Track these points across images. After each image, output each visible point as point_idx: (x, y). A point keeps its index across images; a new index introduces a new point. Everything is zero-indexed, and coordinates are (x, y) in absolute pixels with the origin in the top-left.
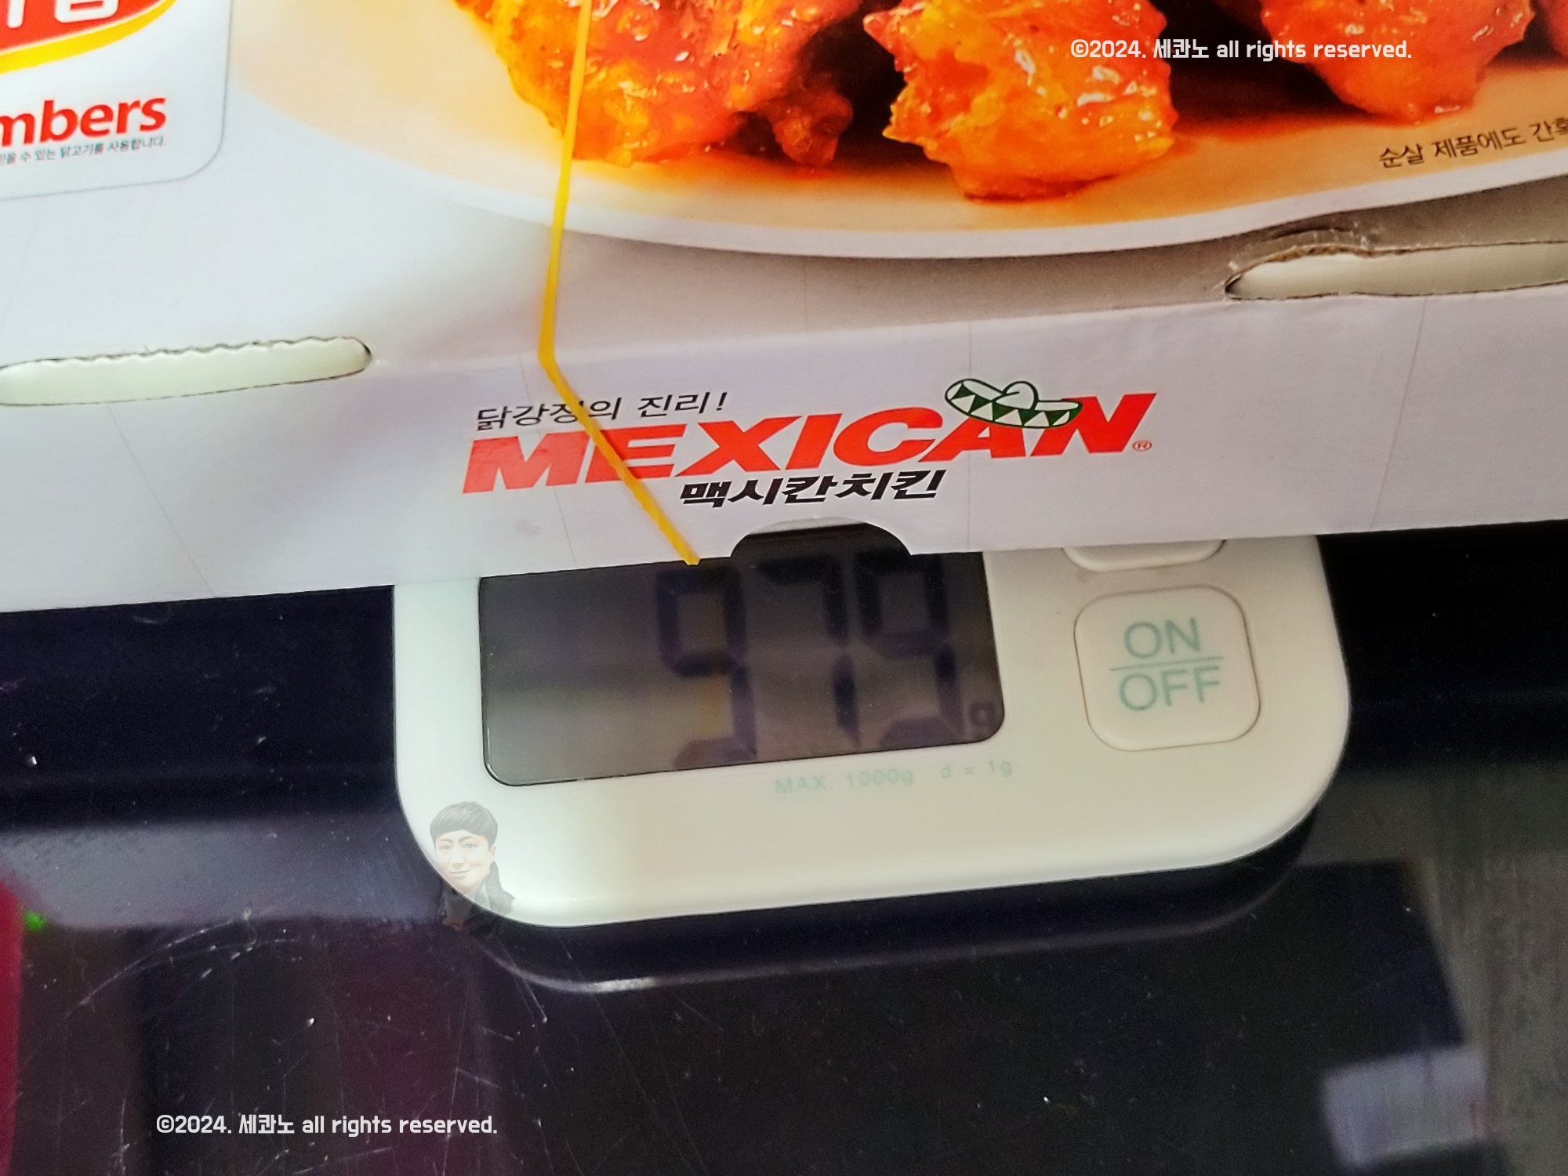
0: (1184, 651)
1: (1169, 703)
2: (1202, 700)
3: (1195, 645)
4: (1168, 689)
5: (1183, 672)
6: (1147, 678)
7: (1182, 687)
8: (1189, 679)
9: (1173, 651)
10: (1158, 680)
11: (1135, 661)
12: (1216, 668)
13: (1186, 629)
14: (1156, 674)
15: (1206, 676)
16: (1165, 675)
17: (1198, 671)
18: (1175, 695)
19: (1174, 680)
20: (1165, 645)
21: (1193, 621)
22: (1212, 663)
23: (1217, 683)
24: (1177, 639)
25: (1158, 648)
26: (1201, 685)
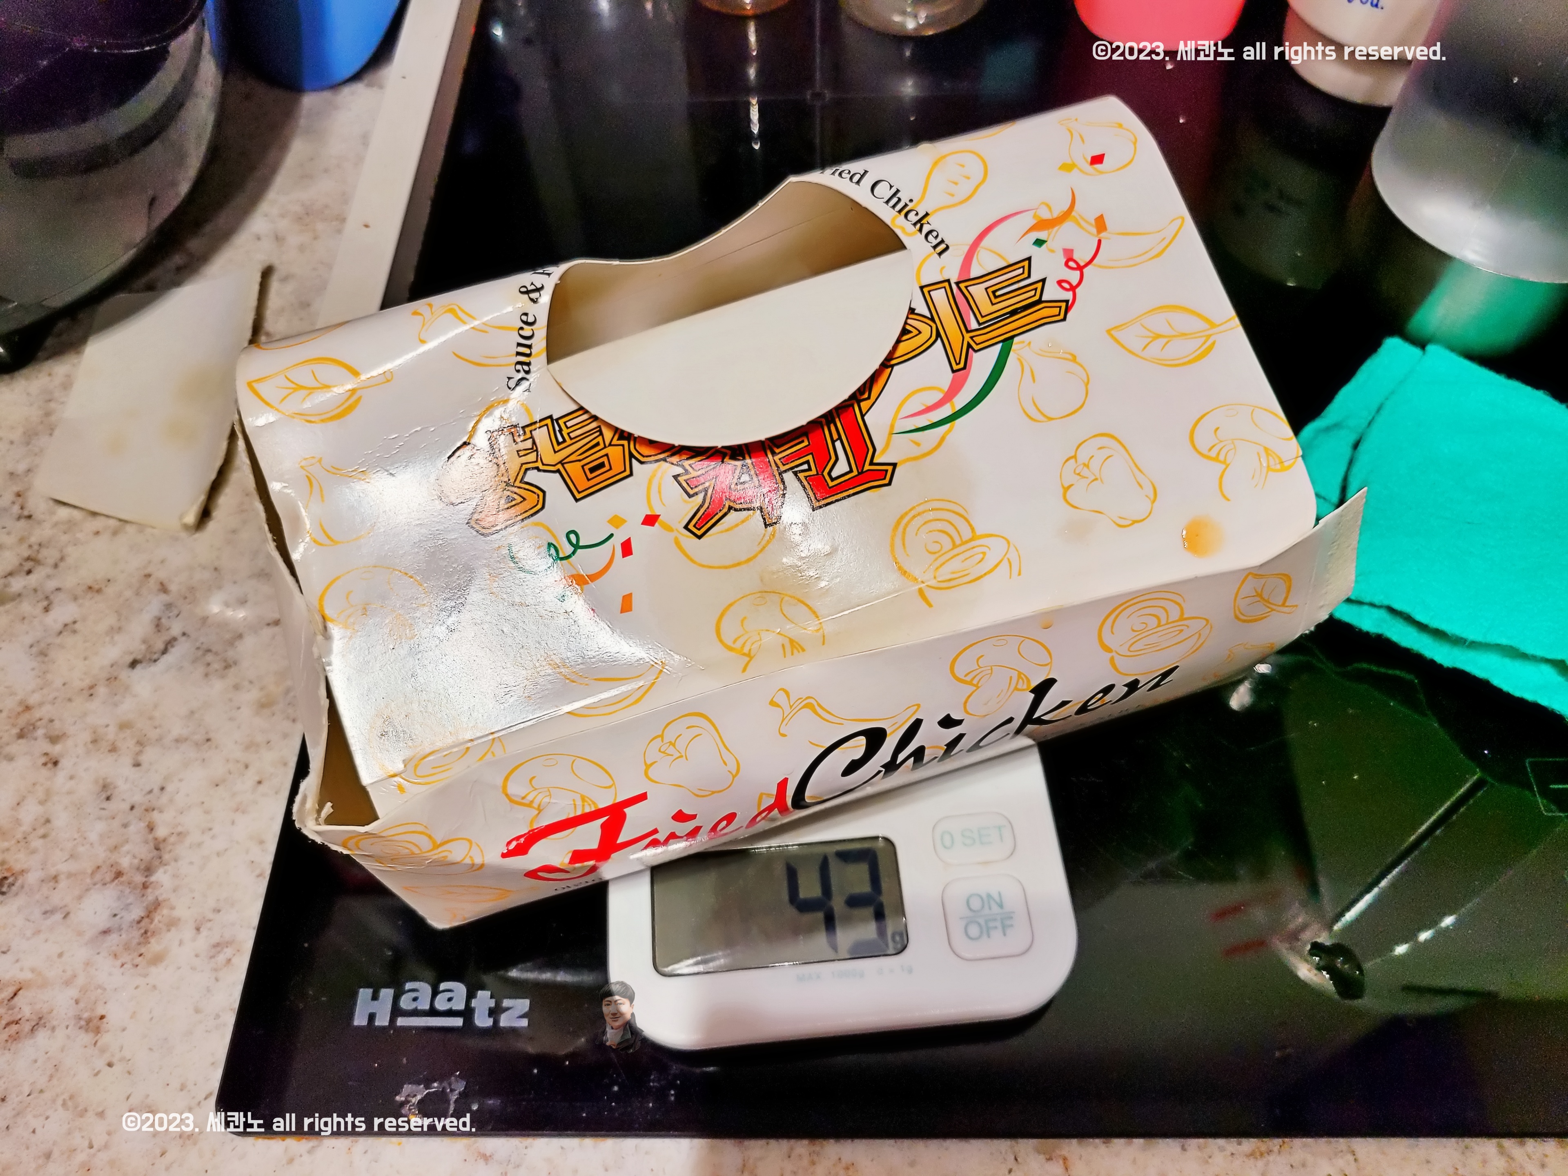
0: (996, 909)
1: (989, 936)
2: (1005, 935)
3: (1001, 906)
4: (988, 929)
5: (995, 920)
6: (979, 924)
7: (996, 928)
8: (998, 924)
9: (990, 908)
10: (983, 924)
11: (972, 914)
12: (1012, 918)
13: (998, 899)
14: (982, 921)
15: (1006, 923)
16: (986, 922)
17: (1002, 919)
18: (992, 932)
19: (991, 924)
20: (986, 907)
21: (1000, 894)
22: (1009, 915)
23: (1012, 926)
24: (992, 903)
25: (983, 907)
26: (1004, 927)
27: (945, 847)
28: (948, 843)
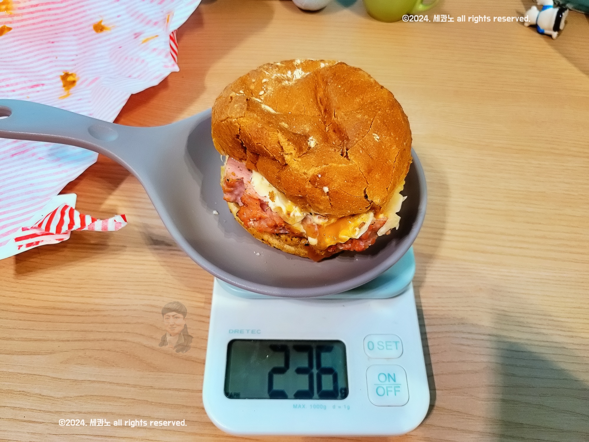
0: (392, 382)
1: (388, 395)
2: (395, 395)
3: (395, 381)
4: (387, 391)
5: (392, 387)
6: (383, 388)
7: (391, 391)
8: (393, 389)
9: (389, 381)
10: (385, 389)
11: (380, 383)
12: (399, 387)
13: (393, 377)
14: (385, 387)
15: (397, 389)
16: (387, 387)
17: (395, 387)
18: (389, 393)
19: (389, 389)
21: (394, 375)
22: (398, 386)
23: (399, 391)
24: (390, 378)
25: (386, 380)
26: (395, 391)
27: (369, 349)
28: (371, 347)
